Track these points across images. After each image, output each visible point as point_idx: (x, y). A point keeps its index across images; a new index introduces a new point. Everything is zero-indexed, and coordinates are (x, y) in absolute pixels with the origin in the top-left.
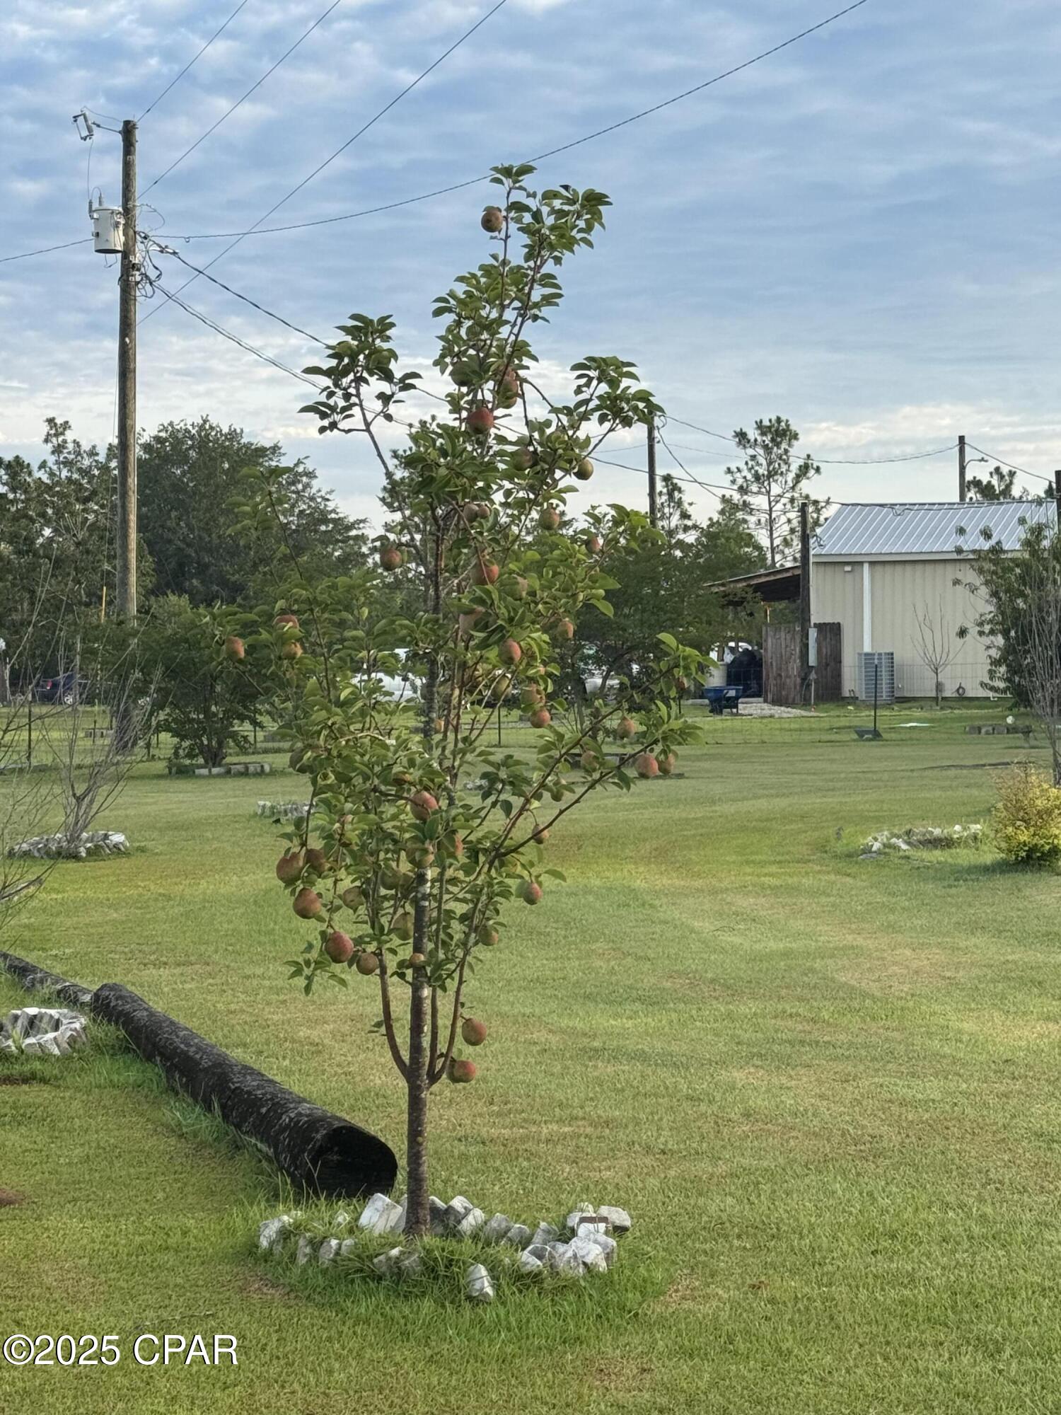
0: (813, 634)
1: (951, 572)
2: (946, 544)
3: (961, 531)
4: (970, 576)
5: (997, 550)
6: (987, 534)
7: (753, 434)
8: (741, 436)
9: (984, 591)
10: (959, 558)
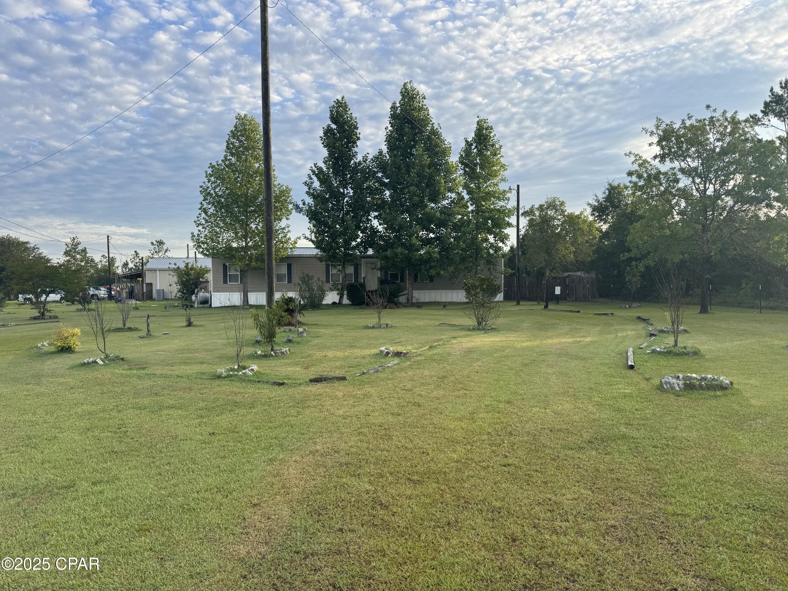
0: (145, 285)
1: (168, 272)
2: (166, 267)
3: (170, 264)
4: (172, 273)
5: (178, 268)
6: (175, 264)
7: (155, 243)
8: (152, 243)
9: (176, 277)
10: (169, 270)
